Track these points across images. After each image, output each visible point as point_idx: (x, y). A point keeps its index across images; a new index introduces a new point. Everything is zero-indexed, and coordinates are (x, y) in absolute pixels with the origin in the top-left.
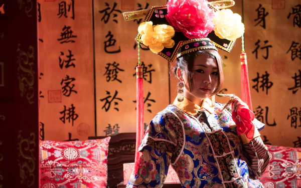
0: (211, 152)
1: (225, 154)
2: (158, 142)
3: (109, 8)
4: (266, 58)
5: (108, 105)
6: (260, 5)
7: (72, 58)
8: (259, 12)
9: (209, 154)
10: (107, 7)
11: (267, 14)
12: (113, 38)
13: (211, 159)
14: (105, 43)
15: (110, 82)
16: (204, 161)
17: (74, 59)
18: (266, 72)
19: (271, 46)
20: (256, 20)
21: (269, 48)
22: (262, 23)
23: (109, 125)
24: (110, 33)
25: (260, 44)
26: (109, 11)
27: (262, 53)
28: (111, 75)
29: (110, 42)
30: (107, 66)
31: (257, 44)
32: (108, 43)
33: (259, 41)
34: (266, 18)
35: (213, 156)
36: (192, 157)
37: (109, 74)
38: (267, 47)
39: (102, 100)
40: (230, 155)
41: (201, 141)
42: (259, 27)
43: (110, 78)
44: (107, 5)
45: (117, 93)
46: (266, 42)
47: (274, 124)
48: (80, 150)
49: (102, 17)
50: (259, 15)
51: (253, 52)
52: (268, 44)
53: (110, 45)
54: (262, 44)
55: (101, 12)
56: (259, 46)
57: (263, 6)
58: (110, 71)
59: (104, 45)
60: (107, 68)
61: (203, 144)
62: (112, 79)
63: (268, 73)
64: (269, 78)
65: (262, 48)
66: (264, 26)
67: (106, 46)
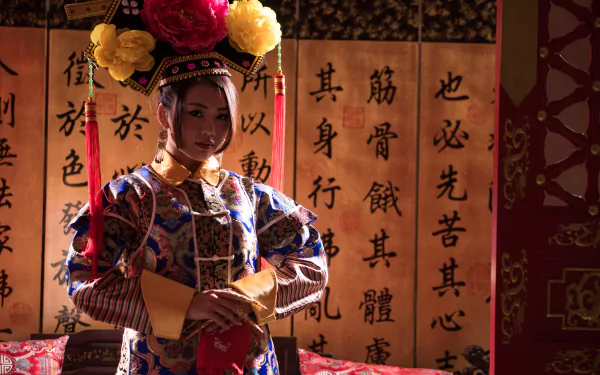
0: (192, 249)
1: (216, 258)
3: (73, 111)
4: (330, 207)
5: (63, 273)
6: (325, 120)
7: (7, 192)
8: (322, 131)
10: (70, 109)
11: (335, 134)
12: (78, 161)
13: (190, 261)
14: (65, 168)
16: (175, 263)
17: (10, 195)
18: (329, 230)
19: (338, 188)
20: (316, 144)
21: (336, 191)
22: (326, 149)
23: (65, 307)
24: (73, 152)
25: (320, 183)
26: (73, 116)
27: (324, 198)
29: (73, 169)
30: (66, 208)
31: (316, 182)
32: (69, 170)
33: (320, 178)
34: (334, 141)
36: (158, 252)
38: (333, 189)
39: (54, 265)
40: (226, 262)
41: (179, 226)
42: (321, 155)
44: (71, 105)
46: (332, 180)
47: (338, 317)
48: (17, 359)
49: (61, 126)
50: (322, 136)
51: (310, 197)
52: (333, 184)
53: (72, 173)
54: (324, 184)
55: (60, 117)
56: (319, 187)
57: (329, 122)
58: (71, 216)
59: (62, 172)
60: (65, 211)
63: (332, 231)
64: (334, 239)
65: (325, 190)
66: (329, 155)
67: (65, 175)
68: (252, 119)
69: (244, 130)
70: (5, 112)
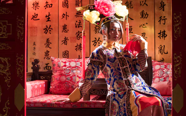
0: (119, 66)
1: (125, 67)
2: (95, 61)
4: (164, 24)
5: (95, 43)
6: (162, 1)
7: (81, 23)
8: (161, 4)
9: (118, 67)
11: (165, 5)
13: (119, 69)
15: (97, 34)
16: (115, 70)
17: (81, 24)
18: (164, 30)
19: (166, 19)
20: (160, 8)
21: (166, 20)
22: (163, 9)
25: (161, 18)
27: (162, 22)
28: (97, 31)
31: (160, 18)
33: (161, 17)
34: (165, 7)
35: (119, 68)
36: (110, 68)
37: (96, 30)
38: (165, 19)
39: (93, 42)
40: (127, 67)
41: (114, 61)
42: (161, 11)
43: (96, 32)
45: (99, 38)
46: (164, 17)
47: (167, 53)
50: (161, 5)
51: (159, 22)
52: (165, 18)
54: (162, 18)
56: (161, 19)
57: (163, 2)
58: (97, 29)
60: (95, 28)
61: (115, 62)
62: (98, 32)
63: (165, 30)
64: (165, 33)
65: (163, 20)
66: (164, 10)
68: (143, 2)
69: (141, 5)
70: (80, 3)
